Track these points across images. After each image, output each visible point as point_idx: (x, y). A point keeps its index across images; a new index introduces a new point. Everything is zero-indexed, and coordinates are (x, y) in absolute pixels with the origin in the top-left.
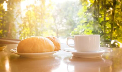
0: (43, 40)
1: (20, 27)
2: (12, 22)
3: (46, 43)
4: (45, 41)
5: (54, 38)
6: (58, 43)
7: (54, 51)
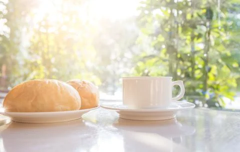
0: (56, 87)
1: (25, 65)
2: (12, 57)
3: (62, 92)
4: (59, 89)
5: (84, 83)
6: (92, 94)
7: (80, 109)
